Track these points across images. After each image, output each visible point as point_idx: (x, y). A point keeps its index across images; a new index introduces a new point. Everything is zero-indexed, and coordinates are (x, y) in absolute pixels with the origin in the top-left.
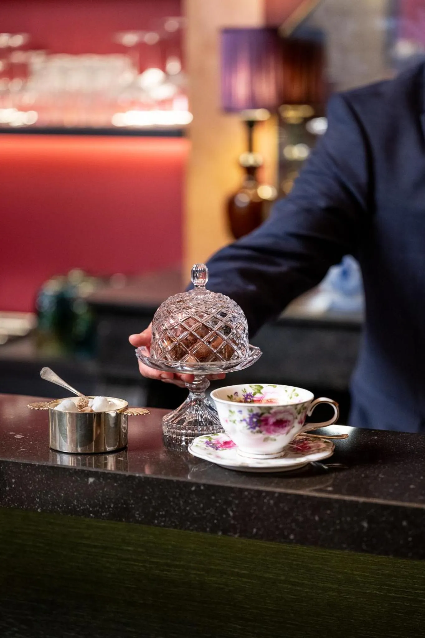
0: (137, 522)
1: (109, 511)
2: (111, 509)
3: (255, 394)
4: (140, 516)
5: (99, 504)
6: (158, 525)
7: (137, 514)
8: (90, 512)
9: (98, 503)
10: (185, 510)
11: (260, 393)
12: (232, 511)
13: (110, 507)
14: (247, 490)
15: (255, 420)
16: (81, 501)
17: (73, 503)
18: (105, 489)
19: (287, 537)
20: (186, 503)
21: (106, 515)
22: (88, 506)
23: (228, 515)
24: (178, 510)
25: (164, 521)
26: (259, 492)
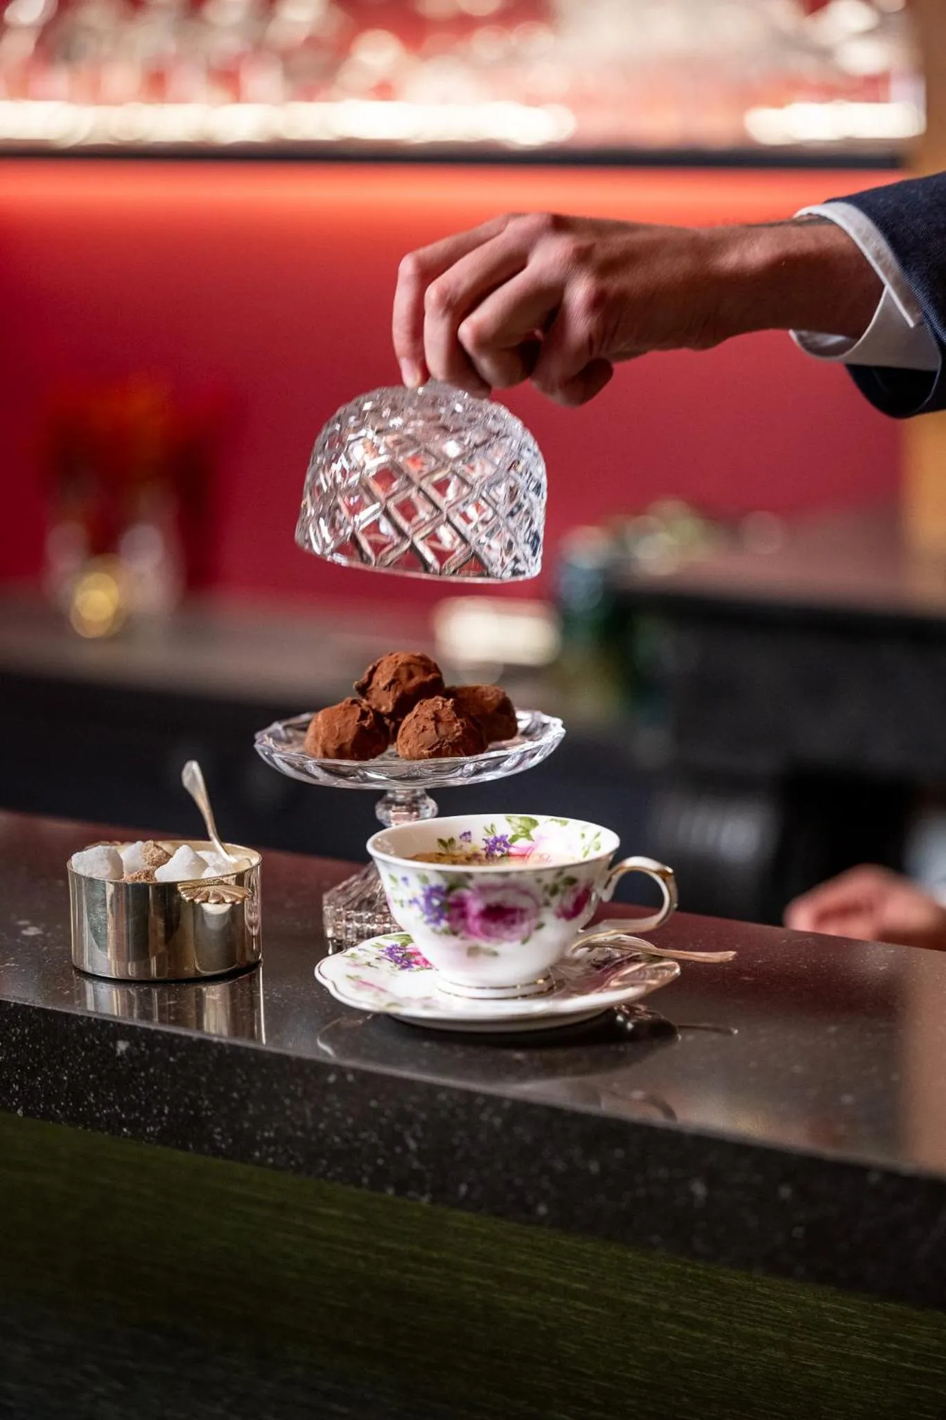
0: (217, 1153)
1: (161, 1123)
2: (164, 1119)
3: (514, 839)
4: (224, 1140)
5: (140, 1104)
6: (261, 1163)
7: (218, 1134)
8: (123, 1123)
9: (137, 1101)
10: (315, 1129)
11: (528, 836)
12: (414, 1137)
13: (161, 1112)
14: (444, 1088)
15: (436, 902)
16: (103, 1095)
17: (87, 1100)
18: (152, 1070)
19: (530, 1210)
20: (317, 1111)
21: (154, 1131)
22: (117, 1107)
23: (406, 1148)
24: (303, 1128)
25: (274, 1155)
26: (470, 1095)
